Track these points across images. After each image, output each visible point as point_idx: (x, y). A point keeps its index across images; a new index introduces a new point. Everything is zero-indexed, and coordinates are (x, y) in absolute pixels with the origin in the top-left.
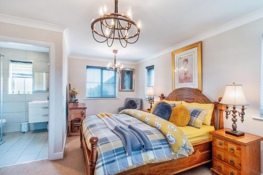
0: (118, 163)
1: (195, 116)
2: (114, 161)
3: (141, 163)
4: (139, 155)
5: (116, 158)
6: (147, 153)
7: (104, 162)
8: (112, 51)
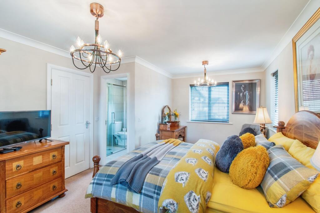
0: (103, 189)
1: (273, 176)
2: (101, 184)
3: (123, 201)
4: (124, 191)
5: (104, 182)
6: (133, 194)
7: (95, 181)
8: (202, 63)
